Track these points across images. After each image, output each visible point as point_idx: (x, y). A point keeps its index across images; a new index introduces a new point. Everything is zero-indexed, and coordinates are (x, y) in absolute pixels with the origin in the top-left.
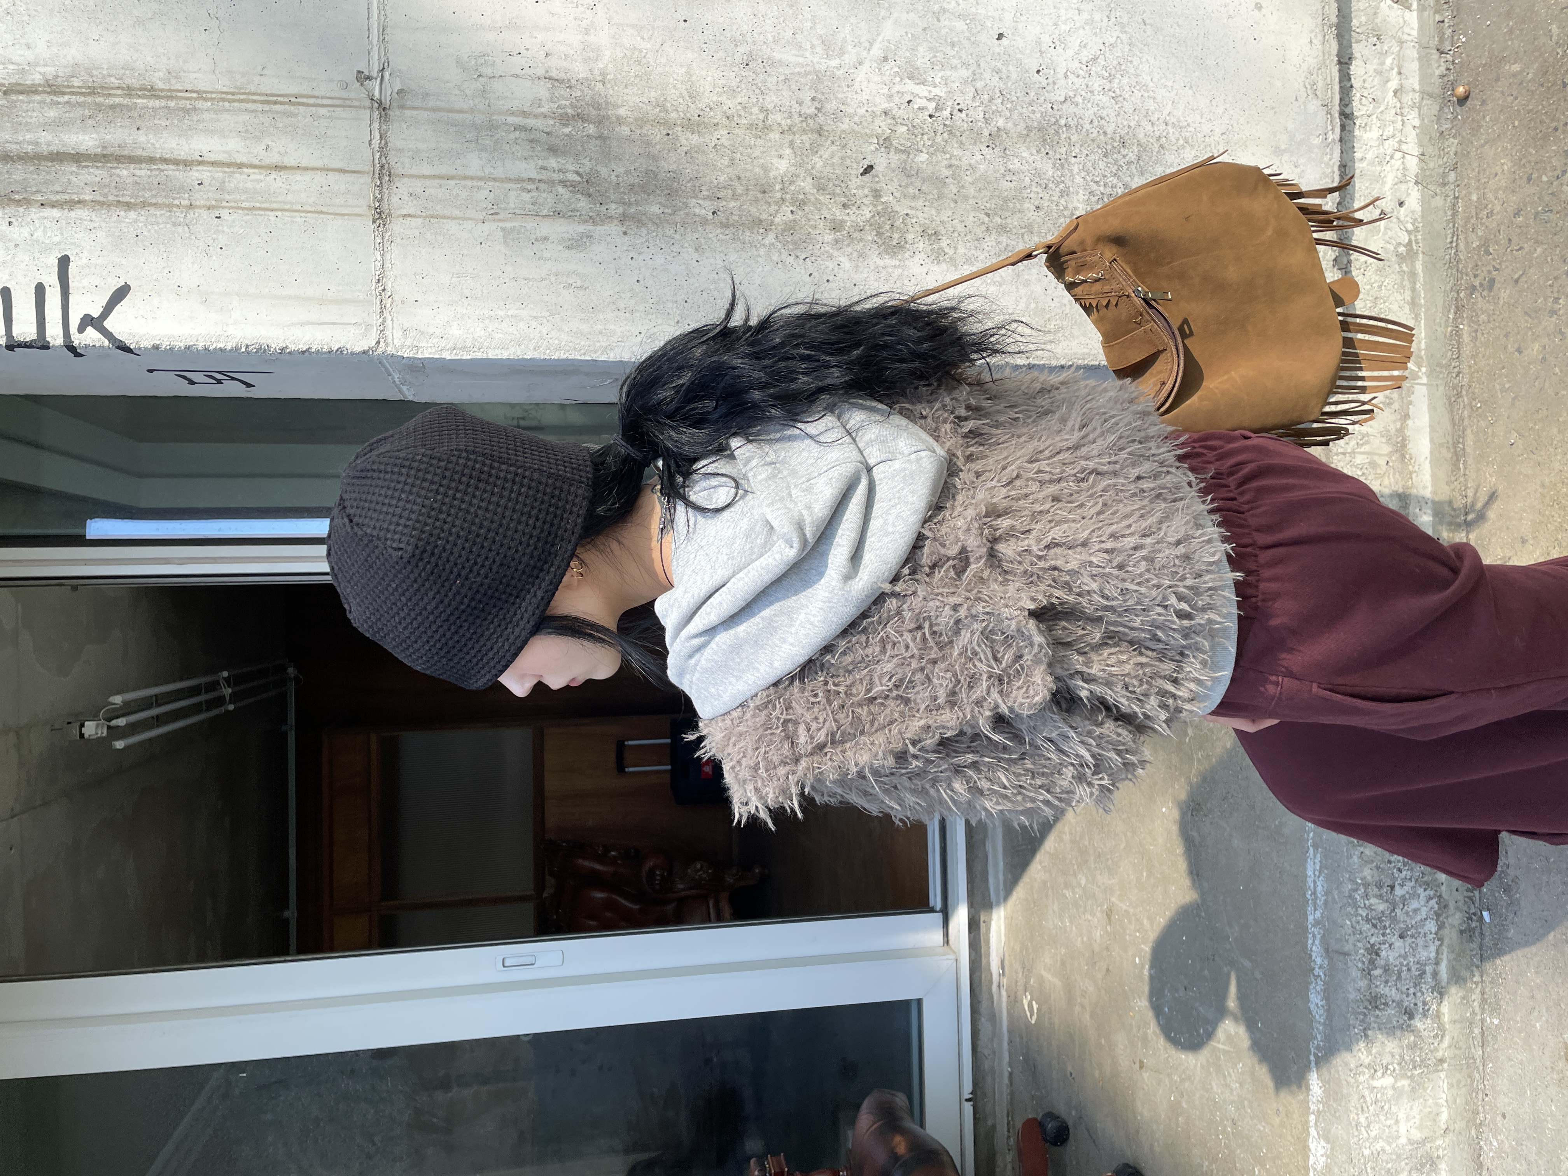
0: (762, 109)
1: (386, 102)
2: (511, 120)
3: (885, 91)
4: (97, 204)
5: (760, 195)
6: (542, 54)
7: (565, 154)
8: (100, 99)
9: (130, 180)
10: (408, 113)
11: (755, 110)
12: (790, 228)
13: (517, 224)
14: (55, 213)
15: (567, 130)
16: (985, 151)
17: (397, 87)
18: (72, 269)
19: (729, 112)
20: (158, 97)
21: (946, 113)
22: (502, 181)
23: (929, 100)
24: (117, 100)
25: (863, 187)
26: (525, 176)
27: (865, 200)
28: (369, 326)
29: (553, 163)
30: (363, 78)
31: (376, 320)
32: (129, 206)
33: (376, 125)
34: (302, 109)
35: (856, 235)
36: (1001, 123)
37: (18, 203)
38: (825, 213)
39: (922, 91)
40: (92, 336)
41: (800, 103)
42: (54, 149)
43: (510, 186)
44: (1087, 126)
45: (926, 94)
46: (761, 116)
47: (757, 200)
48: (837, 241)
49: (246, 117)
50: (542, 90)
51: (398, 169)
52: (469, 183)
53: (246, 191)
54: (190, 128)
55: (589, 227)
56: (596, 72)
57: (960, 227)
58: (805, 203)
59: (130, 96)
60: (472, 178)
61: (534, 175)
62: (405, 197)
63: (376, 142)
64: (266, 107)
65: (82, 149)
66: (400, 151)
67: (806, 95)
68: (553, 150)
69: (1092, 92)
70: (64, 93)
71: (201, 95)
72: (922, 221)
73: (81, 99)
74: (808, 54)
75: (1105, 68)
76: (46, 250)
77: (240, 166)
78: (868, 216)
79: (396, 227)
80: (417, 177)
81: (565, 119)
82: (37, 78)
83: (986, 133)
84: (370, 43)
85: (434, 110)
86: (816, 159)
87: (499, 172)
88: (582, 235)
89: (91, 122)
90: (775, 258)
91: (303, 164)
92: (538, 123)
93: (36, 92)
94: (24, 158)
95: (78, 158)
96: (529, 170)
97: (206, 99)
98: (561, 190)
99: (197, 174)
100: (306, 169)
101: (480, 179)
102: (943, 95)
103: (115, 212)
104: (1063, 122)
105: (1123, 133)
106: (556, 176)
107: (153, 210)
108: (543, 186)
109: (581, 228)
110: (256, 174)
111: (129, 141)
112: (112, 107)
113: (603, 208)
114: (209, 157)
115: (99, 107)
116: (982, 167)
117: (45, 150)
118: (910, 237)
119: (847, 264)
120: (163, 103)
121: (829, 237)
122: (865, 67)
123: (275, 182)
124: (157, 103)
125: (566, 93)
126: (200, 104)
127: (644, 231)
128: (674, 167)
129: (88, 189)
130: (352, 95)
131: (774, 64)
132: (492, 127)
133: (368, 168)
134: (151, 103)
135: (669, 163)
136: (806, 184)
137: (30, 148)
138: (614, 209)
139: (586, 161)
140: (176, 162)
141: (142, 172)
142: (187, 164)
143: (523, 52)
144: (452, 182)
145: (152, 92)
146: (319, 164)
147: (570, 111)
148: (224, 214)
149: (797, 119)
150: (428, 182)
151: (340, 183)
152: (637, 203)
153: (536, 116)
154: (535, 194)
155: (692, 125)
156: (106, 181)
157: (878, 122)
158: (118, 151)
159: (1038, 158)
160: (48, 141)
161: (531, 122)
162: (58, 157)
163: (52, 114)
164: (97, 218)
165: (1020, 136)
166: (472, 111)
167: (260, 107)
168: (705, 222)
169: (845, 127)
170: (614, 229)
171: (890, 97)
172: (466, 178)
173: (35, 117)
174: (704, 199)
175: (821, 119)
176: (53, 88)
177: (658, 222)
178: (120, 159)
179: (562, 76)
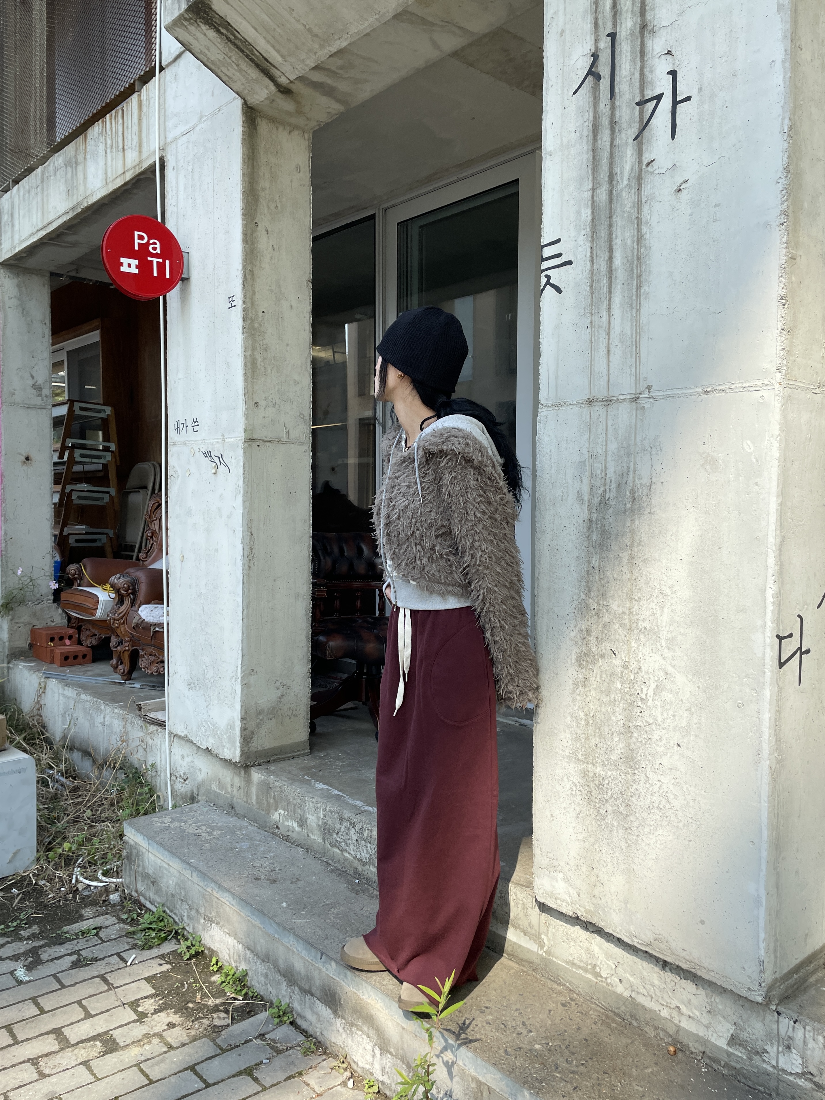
0: (639, 598)
1: (639, 401)
2: (632, 464)
3: (651, 671)
4: (592, 271)
5: (601, 592)
6: (663, 480)
7: (617, 491)
8: (635, 263)
9: (602, 284)
10: (634, 412)
11: (639, 595)
12: (587, 607)
13: (587, 467)
14: (589, 254)
15: (628, 493)
16: (622, 722)
17: (646, 406)
18: (568, 267)
19: (637, 580)
20: (637, 290)
21: (640, 704)
22: (605, 460)
23: (646, 695)
24: (635, 271)
25: (606, 649)
26: (608, 472)
27: (599, 650)
28: (547, 400)
29: (614, 486)
30: (649, 388)
31: (550, 403)
32: (591, 286)
33: (628, 397)
34: (634, 360)
35: (585, 642)
36: (635, 735)
37: (592, 237)
38: (594, 626)
39: (651, 692)
40: (544, 280)
41: (643, 621)
42: (614, 247)
43: (603, 463)
44: (635, 786)
45: (649, 694)
46: (636, 598)
47: (599, 591)
48: (582, 631)
49: (629, 334)
50: (646, 481)
51: (610, 408)
52: (604, 444)
53: (599, 338)
54: (624, 308)
55: (587, 504)
56: (655, 509)
57: (588, 700)
58: (598, 616)
59: (638, 277)
60: (606, 445)
61: (608, 476)
62: (598, 413)
63: (621, 397)
64: (634, 343)
65: (614, 260)
66: (618, 409)
67: (646, 624)
68: (619, 486)
69: (651, 795)
70: (638, 245)
71: (638, 311)
72: (591, 679)
73: (635, 254)
74: (667, 628)
75: (664, 807)
76: (575, 254)
77: (609, 334)
78: (593, 650)
79: (586, 410)
80: (607, 418)
81: (633, 492)
82: (644, 231)
83: (631, 725)
84: (666, 391)
85: (636, 425)
86: (618, 626)
87: (609, 458)
88: (583, 500)
89: (626, 261)
90: (575, 597)
91: (611, 364)
92: (631, 479)
93: (638, 232)
94: (610, 234)
95: (611, 259)
96: (610, 474)
97: (636, 313)
98: (602, 489)
99: (605, 314)
100: (609, 365)
101: (606, 449)
102: (649, 704)
103: (588, 282)
104: (636, 772)
105: (632, 807)
106: (608, 487)
107: (590, 297)
108: (603, 480)
109: (586, 499)
110: (605, 342)
111: (618, 281)
112: (632, 270)
113: (594, 511)
114: (612, 318)
115: (632, 263)
116: (614, 718)
117: (613, 243)
118: (584, 671)
119: (573, 634)
120: (634, 293)
121: (584, 627)
122: (662, 661)
123: (602, 352)
124: (634, 290)
125: (645, 492)
126: (634, 311)
127: (585, 531)
128: (613, 548)
129: (598, 267)
130: (641, 384)
131: (662, 607)
132: (629, 455)
133: (611, 394)
134: (634, 288)
135: (614, 547)
136: (606, 619)
137: (614, 236)
138: (594, 516)
139: (614, 503)
140: (609, 304)
141: (605, 290)
142: (609, 309)
143: (663, 471)
144: (604, 435)
145: (639, 287)
146: (611, 371)
147: (636, 495)
148: (589, 330)
149: (636, 617)
150: (604, 423)
151: (603, 382)
152: (597, 528)
153: (634, 477)
154: (600, 477)
155: (631, 558)
156: (602, 274)
157: (636, 663)
158: (613, 277)
159: (619, 752)
160: (617, 243)
161: (631, 475)
162: (611, 250)
163: (629, 242)
164: (587, 274)
165: (629, 745)
166: (635, 444)
167: (634, 340)
168: (589, 562)
169: (633, 644)
170: (586, 516)
171: (647, 673)
172: (606, 442)
173: (627, 235)
174: (599, 563)
175: (636, 631)
176: (640, 239)
177: (589, 538)
178: (610, 278)
179: (652, 490)
